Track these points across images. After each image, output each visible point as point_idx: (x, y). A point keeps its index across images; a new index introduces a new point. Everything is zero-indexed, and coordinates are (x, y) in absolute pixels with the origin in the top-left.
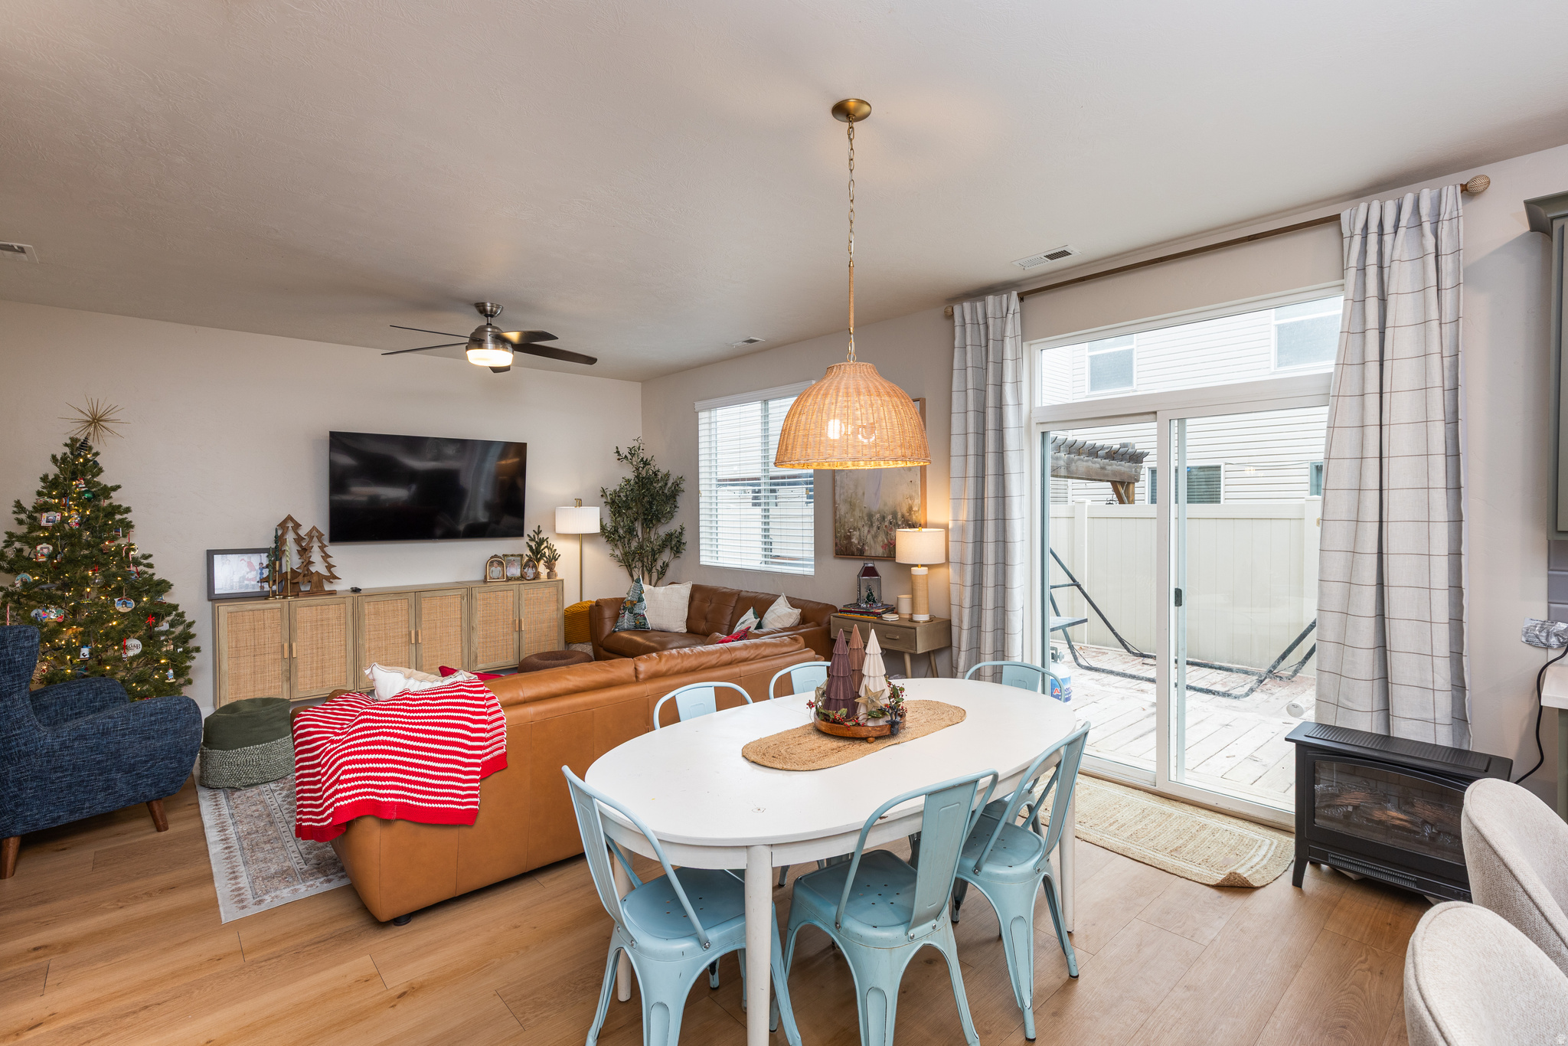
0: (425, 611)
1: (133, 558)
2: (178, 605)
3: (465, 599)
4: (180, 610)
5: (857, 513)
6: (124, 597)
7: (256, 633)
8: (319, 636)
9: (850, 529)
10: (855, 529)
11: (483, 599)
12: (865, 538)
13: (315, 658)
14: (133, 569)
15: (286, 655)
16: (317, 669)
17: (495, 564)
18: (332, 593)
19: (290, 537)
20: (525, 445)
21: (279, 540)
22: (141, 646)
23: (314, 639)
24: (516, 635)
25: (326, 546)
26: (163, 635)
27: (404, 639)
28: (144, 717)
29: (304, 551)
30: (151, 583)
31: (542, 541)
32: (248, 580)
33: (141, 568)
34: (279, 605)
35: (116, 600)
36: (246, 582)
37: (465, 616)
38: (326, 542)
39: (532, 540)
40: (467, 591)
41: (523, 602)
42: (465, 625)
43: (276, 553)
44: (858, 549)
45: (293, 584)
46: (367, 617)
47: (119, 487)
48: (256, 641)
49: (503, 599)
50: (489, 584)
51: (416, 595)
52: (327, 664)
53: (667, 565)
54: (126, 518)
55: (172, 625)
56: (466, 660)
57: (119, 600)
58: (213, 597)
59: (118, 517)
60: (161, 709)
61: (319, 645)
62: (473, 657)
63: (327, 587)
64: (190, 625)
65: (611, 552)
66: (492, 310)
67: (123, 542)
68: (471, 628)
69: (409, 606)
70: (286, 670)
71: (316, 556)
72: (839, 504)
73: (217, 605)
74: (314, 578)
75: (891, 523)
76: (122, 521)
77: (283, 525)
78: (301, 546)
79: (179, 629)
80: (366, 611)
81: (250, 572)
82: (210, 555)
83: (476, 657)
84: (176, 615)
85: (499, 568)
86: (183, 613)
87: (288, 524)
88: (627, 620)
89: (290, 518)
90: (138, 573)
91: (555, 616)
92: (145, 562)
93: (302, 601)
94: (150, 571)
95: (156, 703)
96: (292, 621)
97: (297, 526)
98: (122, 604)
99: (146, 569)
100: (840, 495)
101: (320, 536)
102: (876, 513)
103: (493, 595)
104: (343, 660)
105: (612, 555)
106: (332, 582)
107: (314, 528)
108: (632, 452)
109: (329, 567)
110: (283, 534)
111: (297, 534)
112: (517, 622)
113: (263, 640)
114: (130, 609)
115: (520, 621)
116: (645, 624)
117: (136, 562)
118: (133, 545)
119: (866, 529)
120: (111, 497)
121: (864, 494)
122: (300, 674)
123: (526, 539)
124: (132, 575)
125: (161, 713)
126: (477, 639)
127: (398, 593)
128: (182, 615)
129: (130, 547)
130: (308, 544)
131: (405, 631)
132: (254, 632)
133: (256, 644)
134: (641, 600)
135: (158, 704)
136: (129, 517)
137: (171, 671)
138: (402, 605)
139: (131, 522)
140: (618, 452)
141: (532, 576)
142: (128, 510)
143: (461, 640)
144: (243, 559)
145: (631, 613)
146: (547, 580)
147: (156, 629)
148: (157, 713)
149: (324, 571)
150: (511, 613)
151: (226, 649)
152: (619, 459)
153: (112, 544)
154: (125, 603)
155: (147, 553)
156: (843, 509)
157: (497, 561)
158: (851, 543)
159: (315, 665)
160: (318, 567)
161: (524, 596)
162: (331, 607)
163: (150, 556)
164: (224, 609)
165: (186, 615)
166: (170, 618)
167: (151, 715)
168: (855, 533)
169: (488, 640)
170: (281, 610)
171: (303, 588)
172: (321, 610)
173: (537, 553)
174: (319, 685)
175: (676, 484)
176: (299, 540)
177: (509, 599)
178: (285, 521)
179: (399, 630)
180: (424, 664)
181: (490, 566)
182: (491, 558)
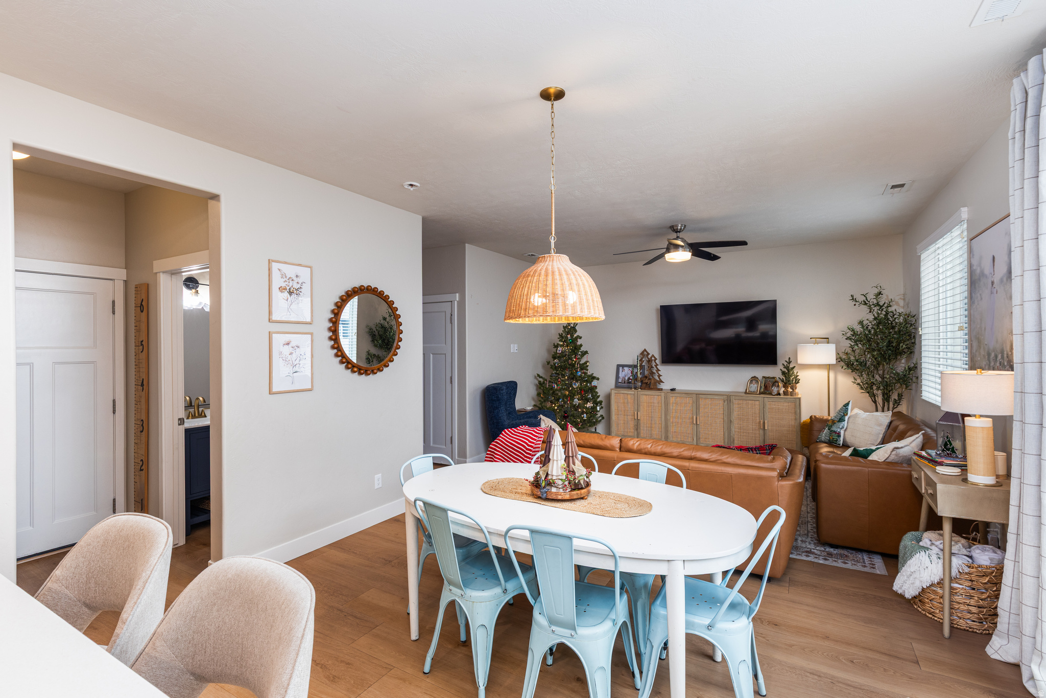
0: (701, 406)
3: (726, 402)
8: (650, 411)
11: (739, 404)
13: (648, 422)
15: (635, 418)
16: (649, 427)
18: (659, 389)
19: (645, 359)
20: (775, 301)
21: (641, 361)
23: (648, 412)
24: (762, 432)
27: (690, 420)
29: (651, 367)
31: (790, 369)
34: (633, 393)
38: (659, 364)
39: (784, 367)
40: (728, 398)
41: (767, 410)
42: (726, 419)
43: (639, 367)
46: (671, 405)
48: (625, 409)
49: (754, 405)
51: (697, 396)
52: (653, 427)
61: (650, 416)
62: (732, 439)
63: (658, 386)
68: (730, 421)
69: (693, 402)
70: (636, 425)
71: (655, 370)
74: (653, 381)
77: (642, 353)
78: (650, 364)
80: (671, 401)
83: (734, 440)
87: (644, 353)
88: (824, 434)
89: (645, 350)
93: (643, 392)
96: (639, 401)
97: (648, 354)
101: (657, 360)
103: (748, 402)
104: (660, 426)
106: (660, 384)
107: (655, 356)
109: (660, 376)
110: (642, 358)
111: (648, 359)
112: (762, 423)
113: (627, 409)
115: (764, 423)
122: (641, 428)
123: (780, 366)
126: (735, 429)
127: (688, 394)
131: (690, 416)
132: (624, 404)
134: (841, 420)
138: (689, 400)
141: (776, 393)
143: (724, 428)
145: (829, 429)
149: (657, 379)
150: (758, 415)
151: (614, 410)
160: (655, 375)
161: (768, 406)
162: (658, 397)
164: (613, 391)
169: (742, 431)
170: (635, 395)
171: (650, 386)
172: (655, 397)
173: (788, 377)
176: (649, 361)
177: (756, 406)
178: (643, 352)
179: (688, 415)
180: (701, 437)
181: (750, 383)
182: (752, 378)
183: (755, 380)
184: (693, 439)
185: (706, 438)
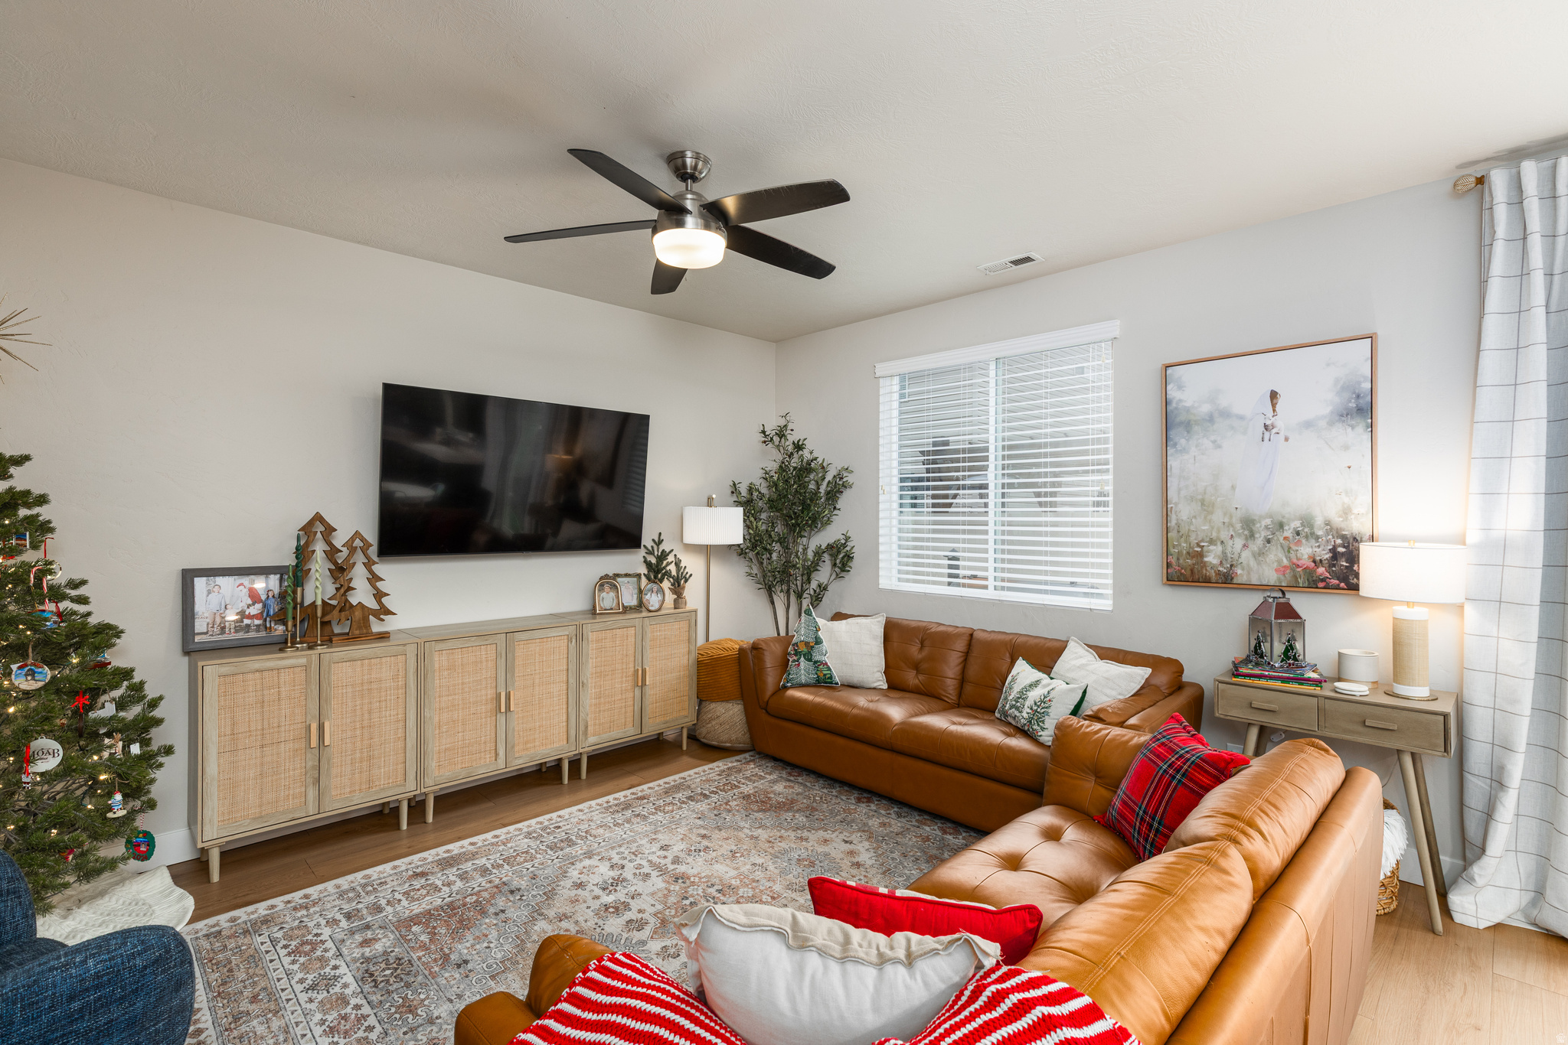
0: (519, 662)
1: (51, 588)
2: (132, 670)
3: (574, 641)
4: (137, 678)
5: (1218, 517)
6: (30, 661)
7: (266, 709)
8: (366, 708)
9: (1202, 541)
10: (1212, 542)
11: (598, 641)
12: (1236, 556)
13: (358, 744)
14: (50, 607)
15: (314, 743)
16: (361, 762)
17: (606, 587)
18: (383, 636)
19: (319, 547)
20: (647, 417)
21: (303, 553)
22: (61, 752)
23: (358, 713)
24: (638, 692)
25: (374, 563)
26: (105, 725)
27: (489, 707)
28: (52, 1008)
29: (339, 571)
30: (85, 632)
31: (663, 556)
32: (250, 617)
33: (65, 605)
34: (303, 661)
35: (14, 667)
36: (246, 621)
37: (572, 667)
38: (375, 558)
39: (651, 553)
40: (573, 629)
41: (648, 643)
42: (572, 681)
43: (297, 574)
44: (1219, 573)
45: (324, 624)
46: (437, 674)
47: (26, 458)
48: (266, 723)
50: (599, 619)
51: (507, 637)
52: (376, 752)
53: (825, 589)
54: (38, 515)
55: (121, 705)
56: (573, 733)
57: (20, 668)
58: (192, 647)
59: (23, 512)
60: (97, 976)
61: (366, 723)
62: (582, 728)
63: (376, 627)
64: (154, 704)
65: (747, 569)
66: (695, 168)
67: (30, 556)
68: (580, 685)
69: (497, 654)
70: (313, 768)
71: (359, 577)
72: (1176, 504)
73: (200, 664)
74: (357, 613)
75: (1298, 534)
76: (31, 520)
77: (308, 529)
78: (335, 563)
79: (135, 711)
80: (437, 666)
81: (253, 604)
82: (188, 577)
83: (587, 727)
84: (131, 688)
85: (612, 594)
86: (142, 683)
87: (316, 527)
88: (803, 671)
89: (318, 518)
90: (60, 614)
91: (686, 662)
92: (74, 593)
93: (339, 652)
94: (82, 609)
95: (84, 962)
96: (324, 685)
97: (329, 530)
98: (26, 675)
99: (76, 607)
100: (1179, 490)
101: (367, 545)
102: (1262, 517)
103: (609, 634)
104: (400, 744)
105: (750, 574)
106: (383, 620)
107: (357, 533)
108: (781, 433)
109: (379, 595)
110: (307, 544)
111: (330, 544)
112: (640, 672)
113: (276, 720)
114: (40, 684)
115: (644, 671)
116: (831, 678)
117: (57, 595)
118: (51, 563)
119: (1239, 543)
120: (11, 476)
121: (1233, 488)
122: (334, 771)
123: (642, 552)
124: (47, 620)
125: (97, 987)
126: (588, 699)
127: (482, 636)
128: (139, 687)
129: (46, 569)
130: (347, 559)
131: (491, 693)
132: (263, 707)
133: (266, 726)
134: (818, 641)
135: (91, 963)
136: (44, 512)
137: (118, 797)
138: (486, 654)
139: (49, 522)
140: (764, 432)
141: (654, 606)
142: (42, 500)
143: (567, 703)
144: (241, 584)
145: (810, 660)
146: (673, 611)
147: (92, 715)
148: (87, 990)
149: (371, 603)
150: (632, 659)
151: (215, 739)
152: (765, 442)
153: (11, 562)
154: (32, 673)
155: (77, 576)
156: (1183, 511)
157: (608, 581)
158: (1204, 565)
159: (358, 755)
160: (361, 595)
161: (649, 635)
162: (384, 660)
163: (83, 582)
164: (213, 671)
165: (146, 686)
166: (117, 693)
167: (71, 998)
168: (1212, 548)
169: (602, 700)
170: (306, 668)
171: (337, 630)
172: (370, 665)
173: (656, 572)
174: (364, 787)
175: (839, 476)
176: (332, 553)
177: (629, 640)
178: (311, 523)
179: (483, 692)
180: (516, 742)
181: (599, 590)
182: (601, 578)
183: (607, 583)
184: (497, 755)
185: (526, 743)
